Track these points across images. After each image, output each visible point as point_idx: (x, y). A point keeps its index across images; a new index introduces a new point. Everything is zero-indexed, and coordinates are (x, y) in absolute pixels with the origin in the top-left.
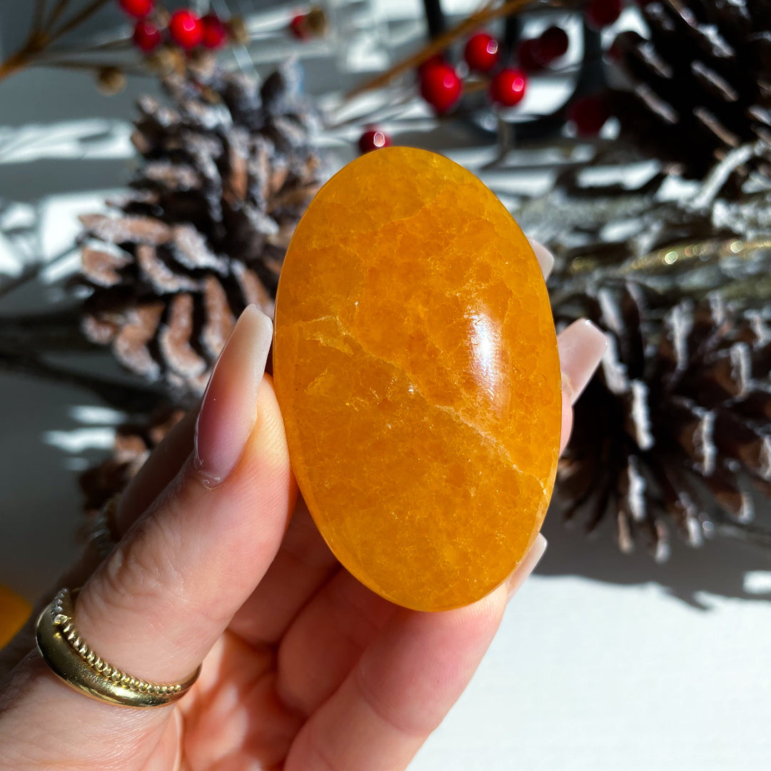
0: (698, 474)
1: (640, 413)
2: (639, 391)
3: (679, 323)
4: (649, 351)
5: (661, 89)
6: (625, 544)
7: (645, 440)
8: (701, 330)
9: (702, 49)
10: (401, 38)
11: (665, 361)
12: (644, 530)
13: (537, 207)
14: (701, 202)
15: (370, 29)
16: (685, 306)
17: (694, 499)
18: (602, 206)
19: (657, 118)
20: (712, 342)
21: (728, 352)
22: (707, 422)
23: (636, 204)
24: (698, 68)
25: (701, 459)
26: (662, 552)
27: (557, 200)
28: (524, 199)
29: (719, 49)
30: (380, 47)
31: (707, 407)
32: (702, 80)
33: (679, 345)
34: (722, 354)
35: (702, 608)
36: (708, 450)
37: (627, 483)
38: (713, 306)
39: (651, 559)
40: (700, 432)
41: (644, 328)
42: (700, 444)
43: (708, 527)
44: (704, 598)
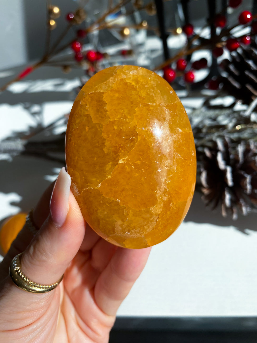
0: (246, 194)
1: (229, 176)
2: (229, 169)
3: (241, 149)
4: (231, 157)
5: (236, 78)
6: (224, 214)
7: (230, 183)
8: (247, 151)
9: (248, 67)
10: (154, 55)
11: (236, 160)
12: (230, 210)
13: (197, 112)
14: (247, 114)
15: (144, 52)
16: (242, 143)
17: (245, 201)
18: (217, 112)
19: (234, 87)
20: (250, 154)
21: (255, 158)
22: (248, 178)
23: (227, 112)
24: (247, 73)
25: (246, 189)
26: (235, 217)
27: (204, 109)
28: (194, 109)
29: (253, 68)
30: (148, 58)
31: (249, 173)
32: (248, 77)
33: (241, 156)
34: (253, 158)
35: (247, 234)
36: (249, 187)
37: (224, 196)
38: (250, 144)
39: (231, 219)
40: (246, 182)
41: (230, 150)
42: (246, 185)
43: (249, 209)
44: (248, 231)
